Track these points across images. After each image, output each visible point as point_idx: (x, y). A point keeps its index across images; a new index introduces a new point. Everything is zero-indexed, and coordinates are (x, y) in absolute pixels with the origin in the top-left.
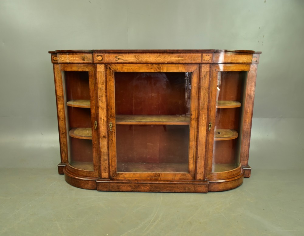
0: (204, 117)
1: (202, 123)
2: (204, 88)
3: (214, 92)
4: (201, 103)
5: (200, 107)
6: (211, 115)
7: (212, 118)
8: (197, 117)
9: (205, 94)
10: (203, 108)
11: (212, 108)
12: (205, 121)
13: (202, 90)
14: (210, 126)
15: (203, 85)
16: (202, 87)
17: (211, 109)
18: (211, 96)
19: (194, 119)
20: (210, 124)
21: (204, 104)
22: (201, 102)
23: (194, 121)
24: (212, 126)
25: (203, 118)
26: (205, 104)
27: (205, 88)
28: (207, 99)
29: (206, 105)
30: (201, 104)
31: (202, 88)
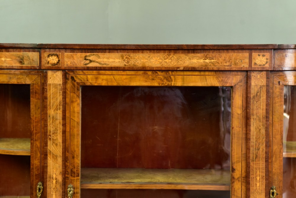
0: (259, 175)
1: (255, 188)
2: (257, 118)
3: (277, 125)
4: (253, 146)
5: (251, 156)
6: (274, 170)
7: (275, 177)
8: (244, 175)
9: (260, 130)
10: (256, 157)
11: (276, 157)
12: (262, 184)
13: (252, 120)
14: (273, 193)
15: (255, 112)
16: (253, 115)
17: (274, 159)
18: (271, 134)
19: (238, 178)
20: (272, 191)
21: (259, 149)
22: (251, 144)
23: (240, 183)
24: (277, 194)
25: (258, 178)
26: (261, 149)
27: (258, 116)
28: (264, 139)
29: (262, 151)
30: (251, 148)
31: (252, 117)
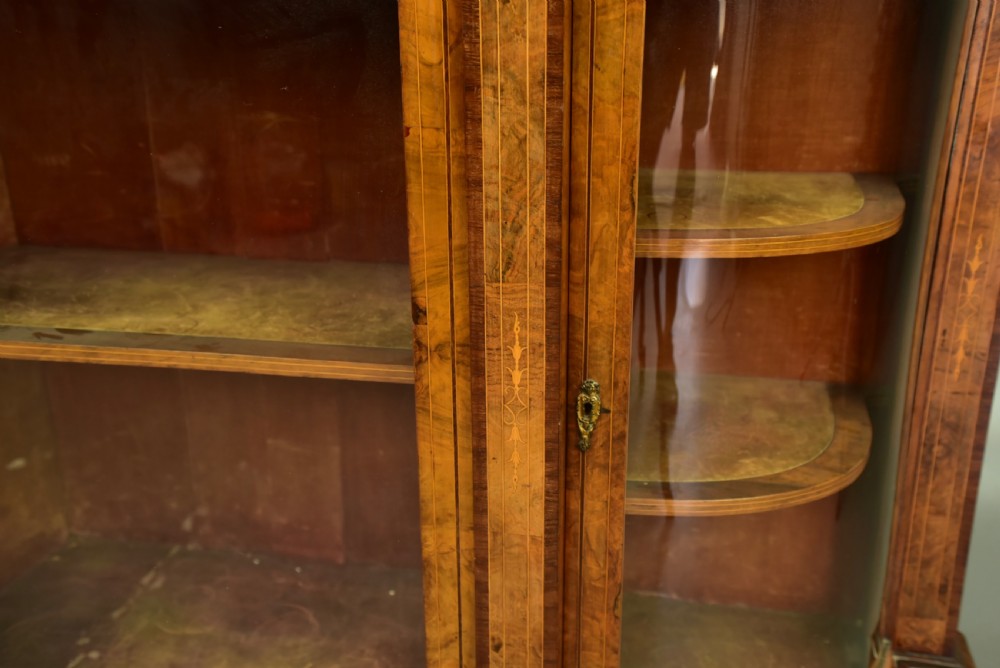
0: (522, 340)
1: (504, 390)
2: (510, 85)
3: (611, 116)
4: (492, 216)
5: (488, 257)
6: (593, 316)
7: (599, 345)
8: (461, 335)
9: (522, 141)
10: (508, 264)
11: (603, 263)
12: (533, 376)
13: (486, 95)
14: (588, 408)
15: (498, 55)
16: (490, 68)
17: (594, 271)
18: (583, 158)
19: (439, 347)
20: (583, 396)
21: (517, 230)
22: (487, 206)
23: (448, 367)
24: (604, 411)
25: (517, 352)
26: (528, 231)
27: (513, 76)
28: (542, 186)
29: (534, 239)
30: (487, 226)
31: (486, 80)
